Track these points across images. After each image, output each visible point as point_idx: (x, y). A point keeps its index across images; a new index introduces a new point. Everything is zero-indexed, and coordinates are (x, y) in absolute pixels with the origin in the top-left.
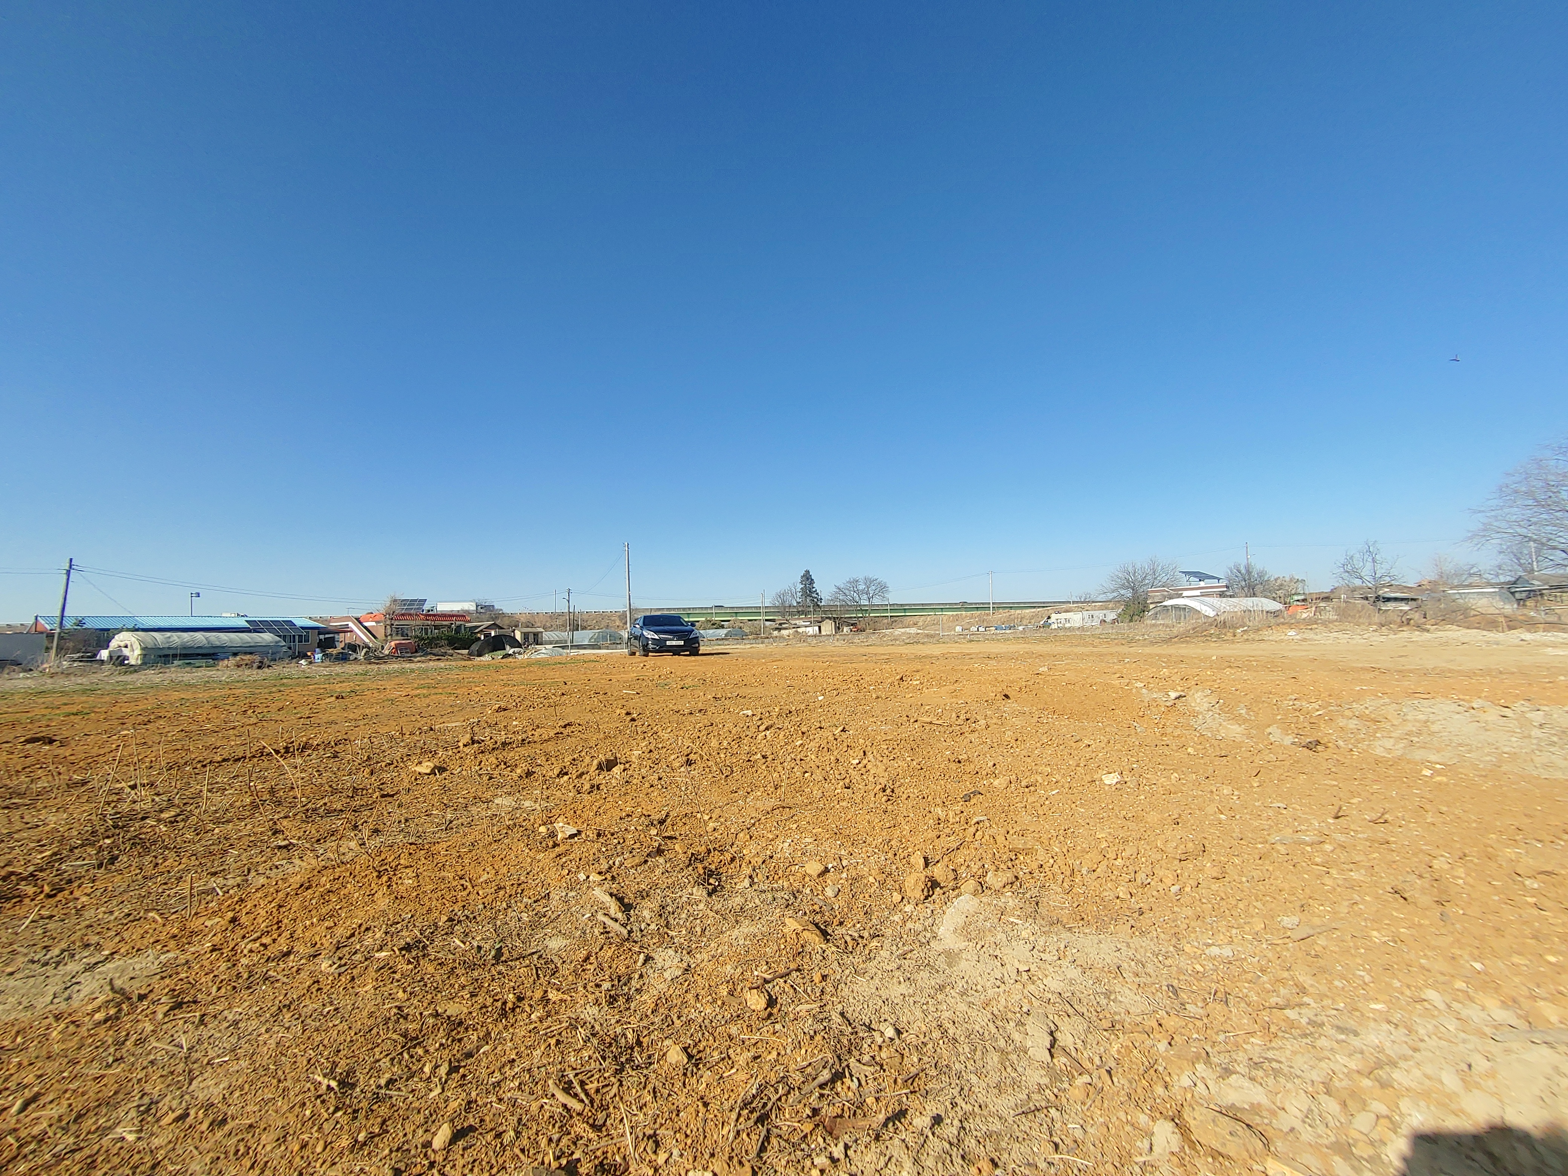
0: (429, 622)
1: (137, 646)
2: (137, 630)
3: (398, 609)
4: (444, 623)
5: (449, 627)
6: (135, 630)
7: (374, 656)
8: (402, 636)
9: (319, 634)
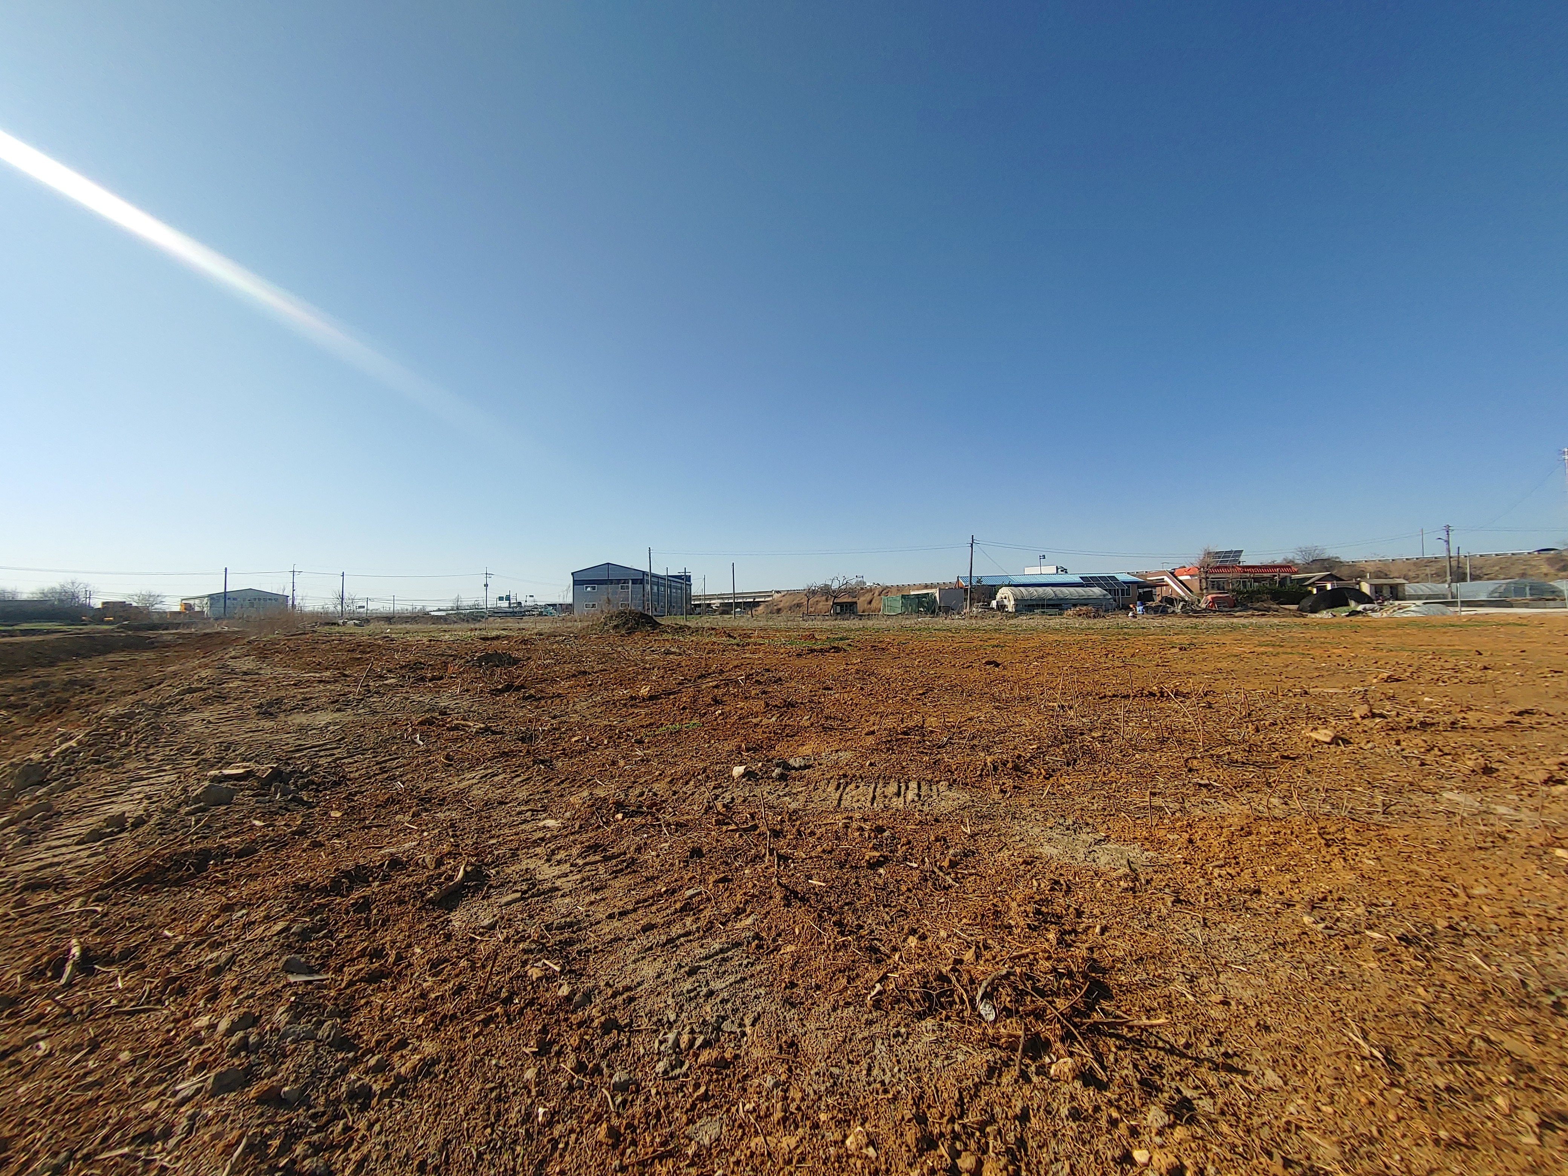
0: (1248, 575)
1: (1011, 598)
2: (1011, 586)
3: (1214, 563)
4: (1265, 575)
5: (1272, 579)
6: (1009, 585)
7: (1190, 610)
8: (1219, 589)
9: (1139, 588)
